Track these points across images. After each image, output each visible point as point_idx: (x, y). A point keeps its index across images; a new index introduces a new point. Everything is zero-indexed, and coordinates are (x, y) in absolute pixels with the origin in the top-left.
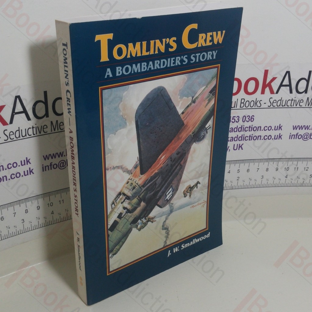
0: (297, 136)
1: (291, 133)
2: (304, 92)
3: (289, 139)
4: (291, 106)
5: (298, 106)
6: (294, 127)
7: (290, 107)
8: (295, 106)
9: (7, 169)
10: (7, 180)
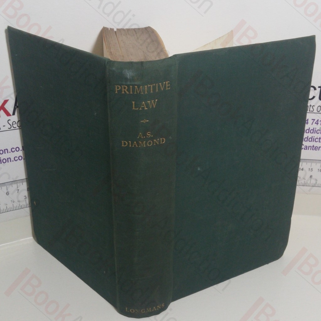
9: (11, 152)
10: (11, 161)
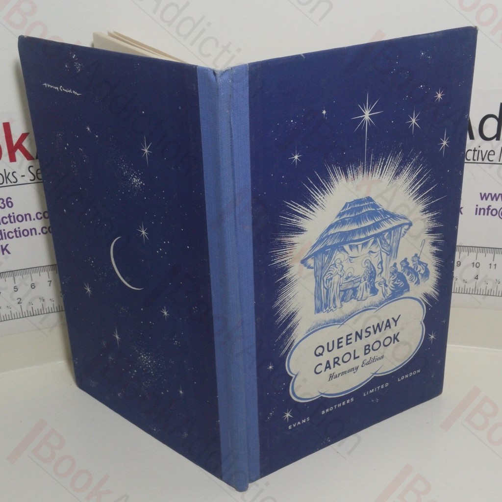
0: (488, 211)
1: (477, 206)
2: (495, 139)
3: (476, 214)
4: (474, 160)
5: (486, 161)
6: (483, 195)
7: (472, 161)
8: (480, 160)
9: (36, 219)
10: (36, 234)
